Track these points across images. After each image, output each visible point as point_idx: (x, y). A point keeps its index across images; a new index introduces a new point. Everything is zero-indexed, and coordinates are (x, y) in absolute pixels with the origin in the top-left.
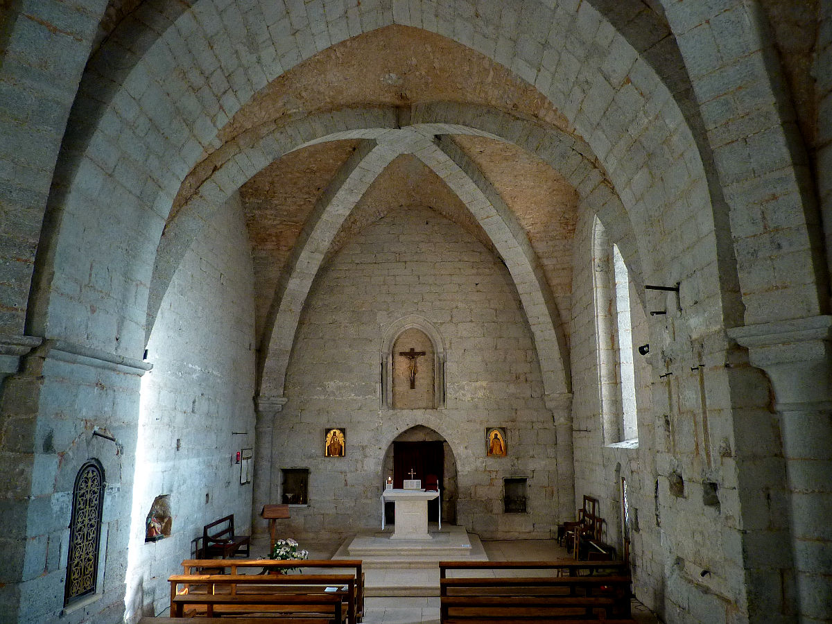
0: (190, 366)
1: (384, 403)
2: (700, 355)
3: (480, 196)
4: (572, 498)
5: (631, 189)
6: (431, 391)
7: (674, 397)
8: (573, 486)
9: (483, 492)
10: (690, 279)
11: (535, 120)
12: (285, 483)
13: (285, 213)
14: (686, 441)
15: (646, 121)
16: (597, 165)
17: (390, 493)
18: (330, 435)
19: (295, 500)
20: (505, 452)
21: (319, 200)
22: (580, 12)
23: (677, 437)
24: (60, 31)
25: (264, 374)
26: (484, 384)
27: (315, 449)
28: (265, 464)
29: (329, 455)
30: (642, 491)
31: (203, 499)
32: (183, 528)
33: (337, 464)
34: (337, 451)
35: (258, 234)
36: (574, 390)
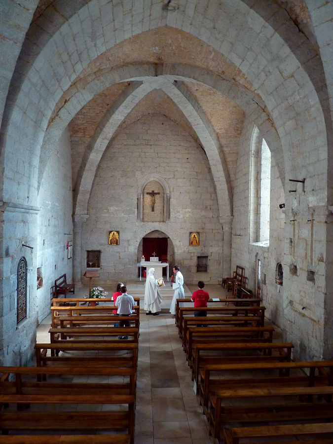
0: (47, 202)
1: (139, 219)
2: (312, 215)
3: (195, 113)
4: (229, 266)
5: (284, 127)
6: (162, 212)
7: (297, 231)
8: (231, 260)
9: (186, 263)
10: (311, 179)
11: (233, 81)
12: (88, 256)
13: (89, 117)
14: (300, 251)
15: (298, 97)
16: (265, 110)
17: (143, 263)
18: (112, 234)
19: (93, 266)
20: (198, 244)
21: (108, 111)
22: (273, 38)
23: (296, 249)
24: (7, 38)
25: (77, 203)
26: (190, 210)
27: (104, 240)
28: (78, 248)
29: (111, 244)
30: (269, 267)
31: (54, 268)
32: (47, 283)
33: (115, 248)
34: (116, 242)
35: (73, 128)
36: (234, 214)
